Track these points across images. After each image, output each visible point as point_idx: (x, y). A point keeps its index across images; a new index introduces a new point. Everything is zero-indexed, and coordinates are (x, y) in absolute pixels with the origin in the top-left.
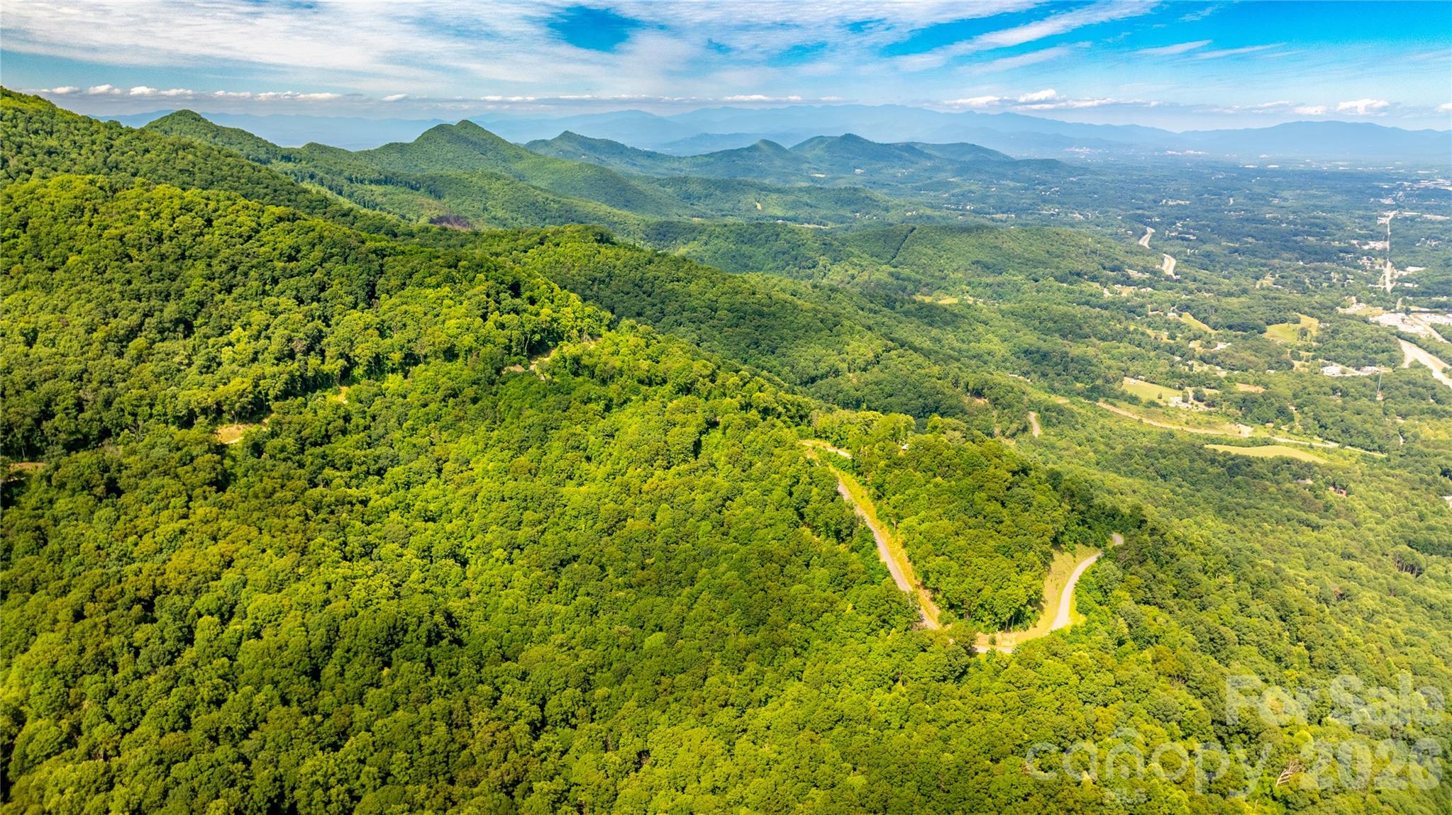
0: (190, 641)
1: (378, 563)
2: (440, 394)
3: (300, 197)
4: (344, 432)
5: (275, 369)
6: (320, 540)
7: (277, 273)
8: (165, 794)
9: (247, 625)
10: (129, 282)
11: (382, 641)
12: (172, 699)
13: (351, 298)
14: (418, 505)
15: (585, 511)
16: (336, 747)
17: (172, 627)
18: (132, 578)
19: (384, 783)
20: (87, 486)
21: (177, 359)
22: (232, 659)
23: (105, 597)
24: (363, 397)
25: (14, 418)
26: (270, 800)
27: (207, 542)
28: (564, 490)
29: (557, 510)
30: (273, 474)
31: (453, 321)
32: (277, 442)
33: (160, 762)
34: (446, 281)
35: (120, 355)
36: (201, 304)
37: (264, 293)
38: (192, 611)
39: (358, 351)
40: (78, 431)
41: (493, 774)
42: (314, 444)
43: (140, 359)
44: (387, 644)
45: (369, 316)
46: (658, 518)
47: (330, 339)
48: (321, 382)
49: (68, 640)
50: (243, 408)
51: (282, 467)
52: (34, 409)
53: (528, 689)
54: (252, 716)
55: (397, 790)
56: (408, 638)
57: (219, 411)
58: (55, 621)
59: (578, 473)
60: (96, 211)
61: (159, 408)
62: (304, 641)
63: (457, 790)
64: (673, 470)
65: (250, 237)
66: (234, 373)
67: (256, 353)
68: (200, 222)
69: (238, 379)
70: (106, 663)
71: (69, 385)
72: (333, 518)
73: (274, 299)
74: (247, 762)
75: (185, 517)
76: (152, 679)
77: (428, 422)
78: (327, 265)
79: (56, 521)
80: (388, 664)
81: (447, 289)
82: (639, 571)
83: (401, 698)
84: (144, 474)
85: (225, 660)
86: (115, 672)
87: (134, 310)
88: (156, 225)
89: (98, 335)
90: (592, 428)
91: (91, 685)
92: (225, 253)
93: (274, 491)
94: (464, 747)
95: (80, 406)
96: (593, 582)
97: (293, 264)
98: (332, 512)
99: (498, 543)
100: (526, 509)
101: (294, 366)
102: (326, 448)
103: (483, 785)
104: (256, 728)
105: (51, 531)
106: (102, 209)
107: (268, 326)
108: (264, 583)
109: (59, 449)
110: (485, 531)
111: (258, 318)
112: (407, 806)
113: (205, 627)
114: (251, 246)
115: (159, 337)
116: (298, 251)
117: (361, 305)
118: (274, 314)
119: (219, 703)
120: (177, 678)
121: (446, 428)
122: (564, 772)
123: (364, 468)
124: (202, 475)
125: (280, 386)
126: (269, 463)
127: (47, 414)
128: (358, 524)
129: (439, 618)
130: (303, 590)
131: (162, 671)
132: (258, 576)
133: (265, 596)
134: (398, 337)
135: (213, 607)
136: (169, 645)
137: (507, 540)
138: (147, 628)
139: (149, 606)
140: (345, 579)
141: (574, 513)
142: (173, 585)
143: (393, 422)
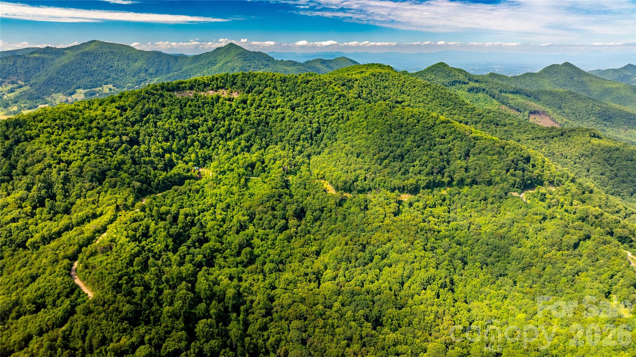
0: (372, 261)
1: (434, 254)
2: (480, 198)
3: (464, 107)
4: (441, 205)
5: (425, 178)
6: (418, 241)
7: (436, 142)
8: (351, 303)
9: (389, 261)
10: (389, 140)
11: (425, 281)
12: (361, 277)
13: (459, 155)
14: (457, 238)
15: (516, 258)
16: (400, 309)
17: (368, 255)
18: (362, 237)
19: (409, 326)
20: (360, 205)
21: (396, 169)
22: (381, 271)
23: (354, 241)
24: (452, 193)
25: (348, 180)
26: (376, 316)
27: (386, 232)
28: (511, 248)
29: (506, 254)
30: (412, 215)
31: (494, 170)
32: (417, 204)
33: (352, 293)
34: (497, 153)
35: (380, 164)
36: (409, 151)
37: (430, 149)
38: (375, 252)
39: (455, 176)
40: (363, 187)
41: (444, 337)
42: (430, 207)
43: (385, 167)
44: (426, 282)
45: (464, 163)
46: (545, 270)
47: (447, 170)
48: (441, 185)
49: (342, 250)
50: (411, 189)
51: (416, 212)
52: (353, 178)
53: (468, 315)
54: (380, 290)
55: (413, 329)
56: (434, 283)
57: (404, 189)
58: (341, 244)
59: (520, 242)
60: (386, 115)
61: (386, 184)
62: (402, 272)
63: (430, 338)
64: (561, 252)
65: (431, 128)
66: (411, 177)
67: (420, 171)
68: (416, 121)
69: (412, 179)
70: (349, 260)
71: (364, 172)
72: (426, 235)
73: (432, 152)
74: (374, 303)
75: (383, 222)
76: (358, 269)
77: (472, 208)
78: (454, 141)
79: (349, 214)
80: (425, 289)
81: (496, 157)
82: (528, 288)
83: (424, 302)
84: (375, 205)
85: (378, 270)
86: (350, 263)
87: (388, 150)
88: (402, 121)
89: (376, 157)
90: (533, 226)
91: (343, 265)
92: (421, 133)
93: (410, 220)
94: (438, 325)
95: (365, 179)
96: (509, 286)
97: (442, 140)
98: (426, 233)
99: (479, 260)
100: (495, 250)
101: (432, 178)
102: (433, 209)
103: (439, 340)
104: (380, 294)
105: (347, 216)
106: (388, 114)
107: (427, 162)
108: (397, 250)
109: (356, 192)
110: (477, 254)
111: (425, 158)
112: (413, 336)
113: (377, 258)
114: (430, 131)
115: (393, 160)
116: (446, 135)
117: (463, 158)
118: (431, 157)
119: (373, 282)
120: (364, 271)
121: (477, 212)
122: (469, 348)
123: (443, 219)
124: (391, 209)
125: (425, 184)
126: (412, 210)
127: (356, 180)
128: (433, 239)
129: (448, 280)
130: (407, 256)
131: (361, 267)
132: (396, 247)
133: (396, 255)
134: (472, 173)
135: (381, 253)
136: (365, 261)
137: (482, 260)
138: (361, 253)
139: (364, 247)
140: (421, 257)
141: (512, 258)
142: (372, 242)
143: (459, 205)
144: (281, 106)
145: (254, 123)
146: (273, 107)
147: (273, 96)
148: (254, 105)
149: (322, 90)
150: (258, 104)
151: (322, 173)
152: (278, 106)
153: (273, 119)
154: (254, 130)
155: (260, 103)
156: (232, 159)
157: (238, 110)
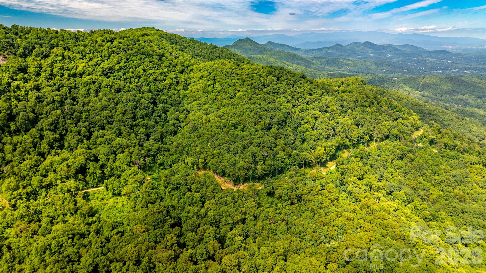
36: (288, 113)
65: (294, 85)
73: (313, 112)
88: (262, 80)
92: (289, 91)
107: (315, 123)
115: (278, 127)
116: (312, 91)
118: (315, 118)
144: (86, 73)
145: (54, 101)
146: (74, 76)
147: (68, 60)
148: (43, 75)
149: (136, 50)
150: (49, 72)
151: (201, 160)
152: (81, 75)
153: (82, 91)
154: (59, 112)
155: (52, 71)
156: (42, 166)
157: (15, 83)
